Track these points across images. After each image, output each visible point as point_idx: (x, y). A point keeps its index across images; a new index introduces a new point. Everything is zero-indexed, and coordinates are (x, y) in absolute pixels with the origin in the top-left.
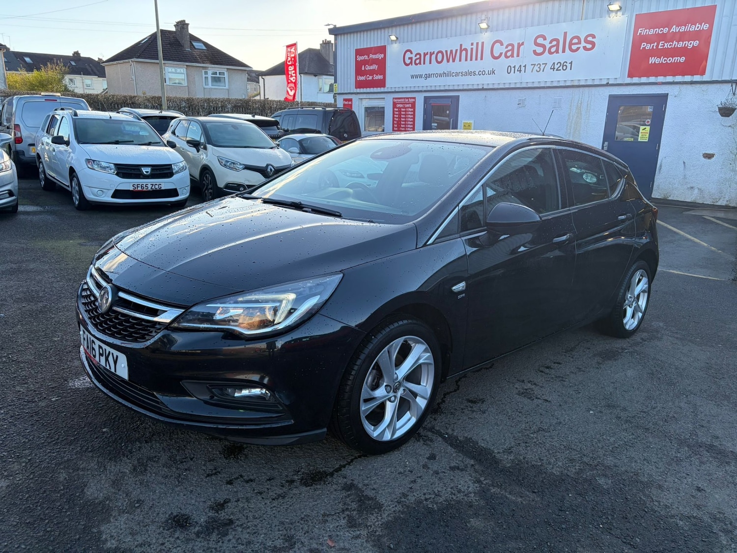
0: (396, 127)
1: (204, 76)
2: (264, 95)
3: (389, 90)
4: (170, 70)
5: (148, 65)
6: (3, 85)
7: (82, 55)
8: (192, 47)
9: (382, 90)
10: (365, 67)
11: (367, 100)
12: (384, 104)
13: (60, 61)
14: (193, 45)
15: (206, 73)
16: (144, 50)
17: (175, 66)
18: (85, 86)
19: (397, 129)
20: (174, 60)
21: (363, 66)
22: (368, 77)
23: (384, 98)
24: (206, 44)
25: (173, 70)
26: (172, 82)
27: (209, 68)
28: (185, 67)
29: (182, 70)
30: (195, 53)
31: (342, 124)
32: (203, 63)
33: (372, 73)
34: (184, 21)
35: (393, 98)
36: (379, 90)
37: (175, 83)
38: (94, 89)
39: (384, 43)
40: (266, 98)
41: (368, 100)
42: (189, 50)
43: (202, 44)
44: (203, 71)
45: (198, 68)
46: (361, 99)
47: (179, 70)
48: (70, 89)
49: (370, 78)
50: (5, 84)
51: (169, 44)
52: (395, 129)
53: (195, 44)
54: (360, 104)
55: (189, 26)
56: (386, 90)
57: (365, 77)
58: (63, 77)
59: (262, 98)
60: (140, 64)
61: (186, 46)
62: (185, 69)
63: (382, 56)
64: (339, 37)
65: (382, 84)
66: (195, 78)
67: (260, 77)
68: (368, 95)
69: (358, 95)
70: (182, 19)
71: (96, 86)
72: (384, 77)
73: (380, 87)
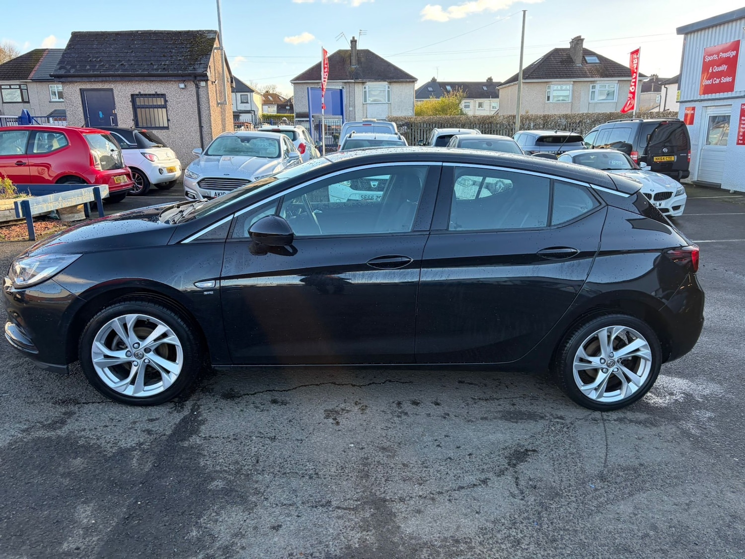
0: (741, 140)
1: (591, 90)
2: (665, 106)
3: (738, 95)
4: (555, 87)
5: (535, 84)
6: (411, 111)
7: (494, 81)
8: (584, 61)
9: (729, 94)
10: (712, 69)
11: (712, 108)
12: (730, 112)
13: (461, 87)
14: (585, 60)
15: (594, 87)
16: (534, 71)
17: (561, 83)
18: (492, 108)
19: (742, 142)
20: (561, 78)
21: (711, 68)
22: (715, 81)
23: (731, 105)
24: (600, 57)
25: (559, 87)
26: (556, 99)
27: (598, 82)
28: (572, 83)
29: (568, 87)
30: (586, 68)
31: (668, 138)
32: (592, 77)
33: (719, 75)
34: (580, 37)
35: (742, 104)
36: (726, 95)
37: (559, 100)
38: (485, 110)
39: (739, 37)
40: (666, 109)
41: (714, 107)
42: (580, 65)
43: (595, 58)
44: (591, 85)
45: (586, 83)
46: (707, 107)
47: (564, 87)
48: (464, 112)
49: (718, 81)
50: (413, 111)
51: (561, 62)
52: (740, 142)
53: (587, 58)
54: (704, 114)
55: (584, 41)
56: (733, 94)
57: (711, 80)
58: (460, 102)
59: (662, 110)
60: (527, 85)
61: (577, 62)
62: (571, 86)
63: (734, 53)
64: (689, 36)
65: (730, 87)
66: (580, 93)
67: (663, 87)
68: (713, 102)
69: (702, 102)
70: (578, 36)
71: (487, 108)
72: (734, 80)
73: (727, 92)
